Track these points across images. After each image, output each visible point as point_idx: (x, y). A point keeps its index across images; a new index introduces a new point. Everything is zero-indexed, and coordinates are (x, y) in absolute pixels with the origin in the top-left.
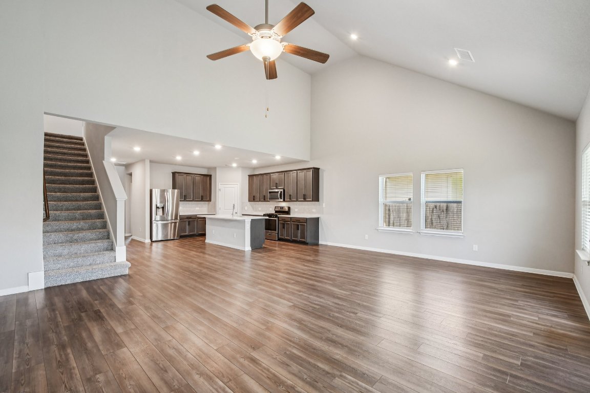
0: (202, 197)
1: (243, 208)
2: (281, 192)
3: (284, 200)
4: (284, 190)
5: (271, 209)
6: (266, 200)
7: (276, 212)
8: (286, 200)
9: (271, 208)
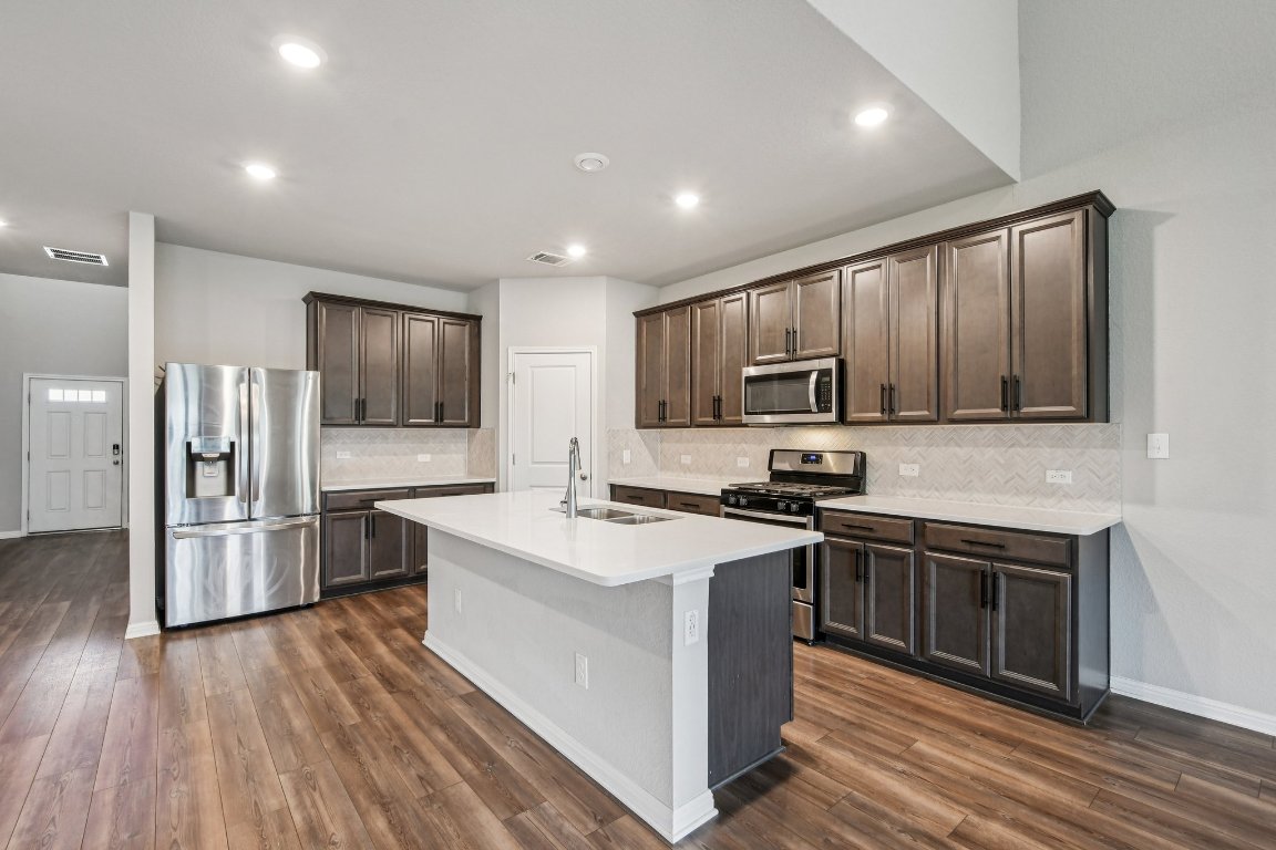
0: (440, 407)
1: (612, 456)
2: (824, 373)
3: (842, 419)
4: (842, 364)
5: (743, 462)
6: (727, 418)
7: (777, 476)
8: (852, 415)
9: (745, 455)
